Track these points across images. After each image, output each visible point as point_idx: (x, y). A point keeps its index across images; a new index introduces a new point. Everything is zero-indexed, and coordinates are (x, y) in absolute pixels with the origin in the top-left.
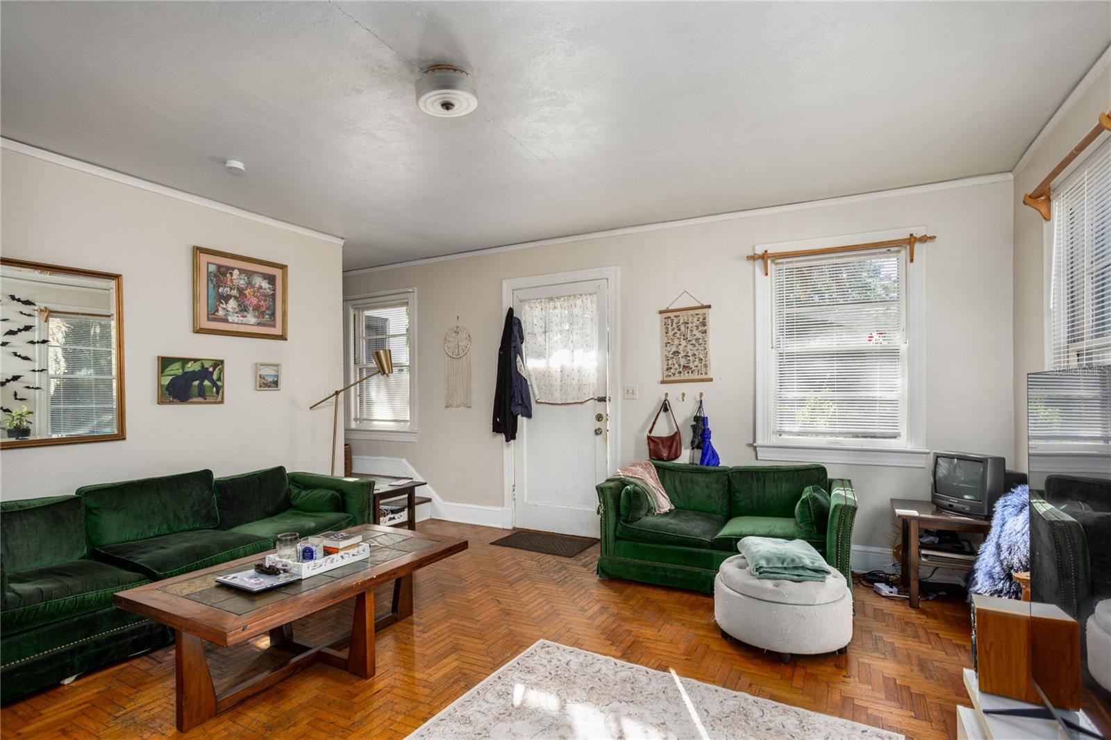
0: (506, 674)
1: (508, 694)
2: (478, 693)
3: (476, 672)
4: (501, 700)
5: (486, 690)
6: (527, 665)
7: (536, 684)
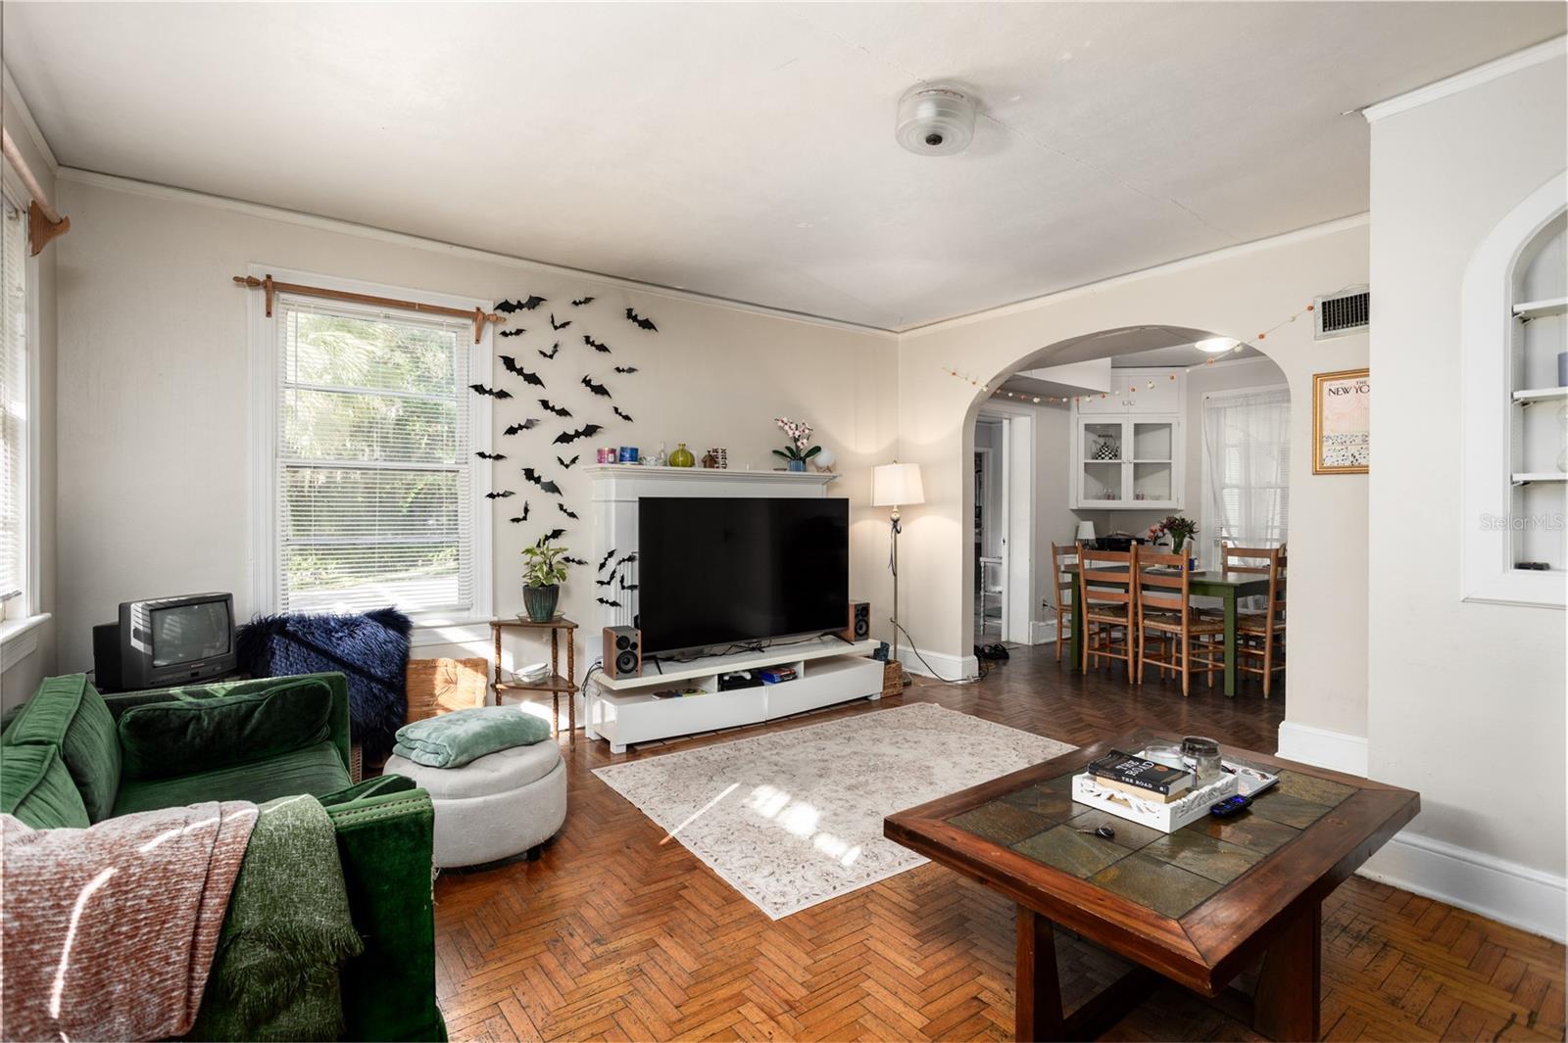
0: (857, 878)
1: (866, 856)
2: (900, 864)
3: (895, 892)
4: (876, 851)
5: (891, 866)
6: (825, 883)
7: (829, 859)
